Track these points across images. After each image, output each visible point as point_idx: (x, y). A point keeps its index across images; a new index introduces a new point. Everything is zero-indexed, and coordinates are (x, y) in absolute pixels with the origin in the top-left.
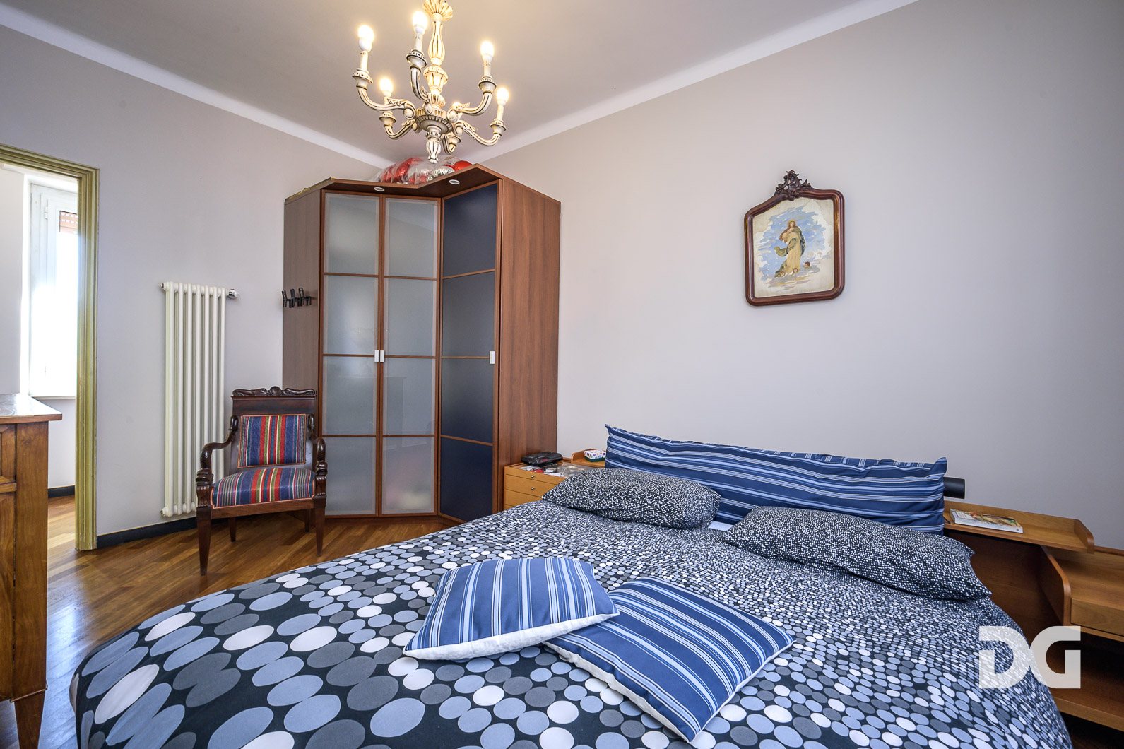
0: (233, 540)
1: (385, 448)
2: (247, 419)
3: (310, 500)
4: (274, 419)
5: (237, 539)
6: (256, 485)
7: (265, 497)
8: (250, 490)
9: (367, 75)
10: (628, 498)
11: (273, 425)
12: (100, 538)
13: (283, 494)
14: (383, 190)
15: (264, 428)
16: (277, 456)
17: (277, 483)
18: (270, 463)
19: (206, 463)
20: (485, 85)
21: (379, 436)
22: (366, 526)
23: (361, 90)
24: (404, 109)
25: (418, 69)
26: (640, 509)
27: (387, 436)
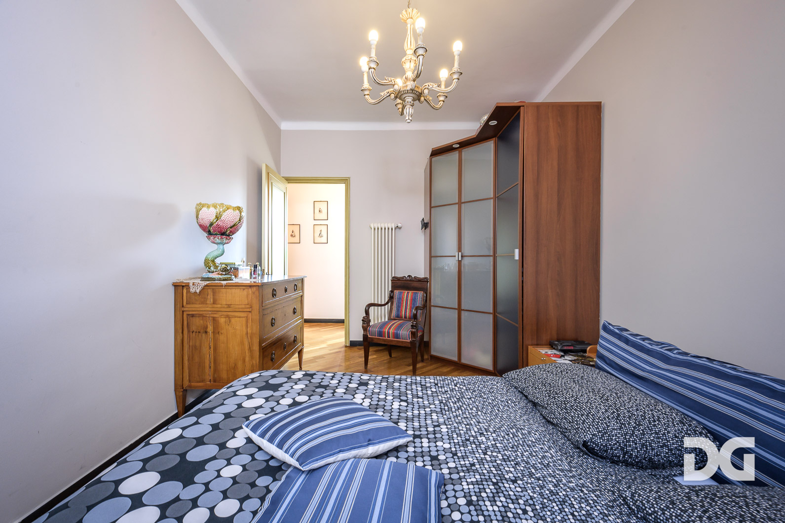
0: (390, 356)
1: (463, 317)
2: (396, 292)
3: (408, 342)
4: (408, 293)
5: (392, 356)
6: (385, 328)
7: (389, 336)
8: (382, 330)
9: (368, 86)
10: (555, 399)
11: (407, 295)
12: (351, 342)
13: (396, 336)
14: (458, 146)
15: (403, 298)
16: (408, 315)
17: (395, 329)
18: (405, 318)
19: (367, 312)
20: (417, 52)
21: (460, 310)
22: (453, 368)
23: (367, 96)
24: (390, 95)
25: (374, 68)
26: (560, 414)
27: (464, 310)
